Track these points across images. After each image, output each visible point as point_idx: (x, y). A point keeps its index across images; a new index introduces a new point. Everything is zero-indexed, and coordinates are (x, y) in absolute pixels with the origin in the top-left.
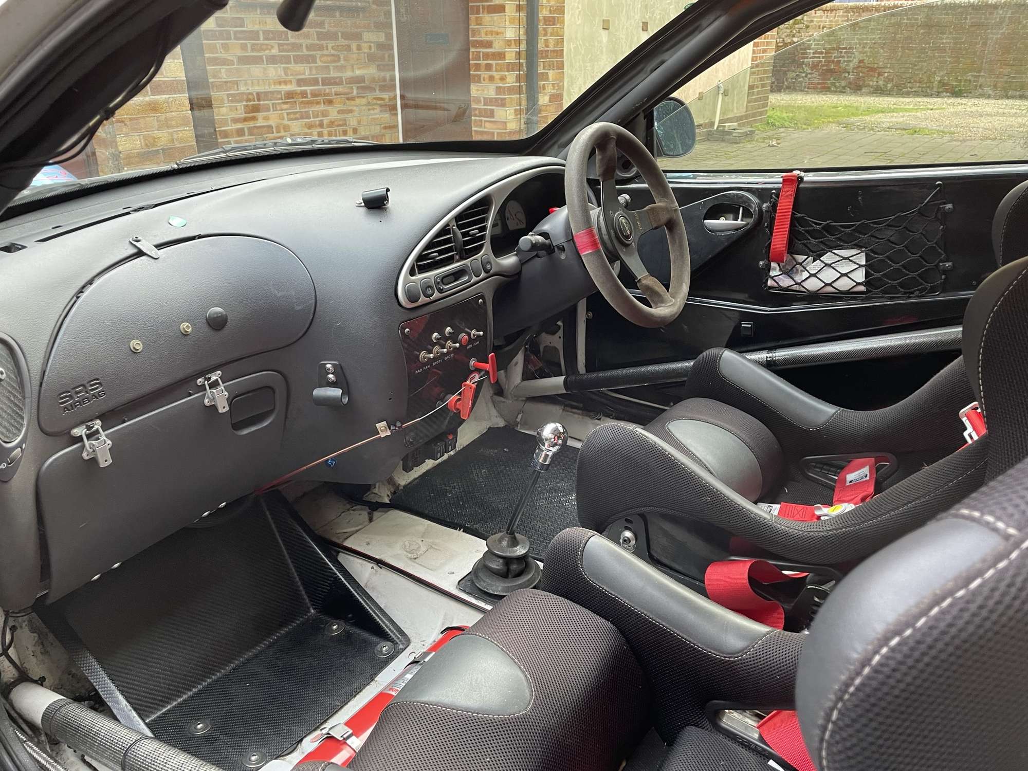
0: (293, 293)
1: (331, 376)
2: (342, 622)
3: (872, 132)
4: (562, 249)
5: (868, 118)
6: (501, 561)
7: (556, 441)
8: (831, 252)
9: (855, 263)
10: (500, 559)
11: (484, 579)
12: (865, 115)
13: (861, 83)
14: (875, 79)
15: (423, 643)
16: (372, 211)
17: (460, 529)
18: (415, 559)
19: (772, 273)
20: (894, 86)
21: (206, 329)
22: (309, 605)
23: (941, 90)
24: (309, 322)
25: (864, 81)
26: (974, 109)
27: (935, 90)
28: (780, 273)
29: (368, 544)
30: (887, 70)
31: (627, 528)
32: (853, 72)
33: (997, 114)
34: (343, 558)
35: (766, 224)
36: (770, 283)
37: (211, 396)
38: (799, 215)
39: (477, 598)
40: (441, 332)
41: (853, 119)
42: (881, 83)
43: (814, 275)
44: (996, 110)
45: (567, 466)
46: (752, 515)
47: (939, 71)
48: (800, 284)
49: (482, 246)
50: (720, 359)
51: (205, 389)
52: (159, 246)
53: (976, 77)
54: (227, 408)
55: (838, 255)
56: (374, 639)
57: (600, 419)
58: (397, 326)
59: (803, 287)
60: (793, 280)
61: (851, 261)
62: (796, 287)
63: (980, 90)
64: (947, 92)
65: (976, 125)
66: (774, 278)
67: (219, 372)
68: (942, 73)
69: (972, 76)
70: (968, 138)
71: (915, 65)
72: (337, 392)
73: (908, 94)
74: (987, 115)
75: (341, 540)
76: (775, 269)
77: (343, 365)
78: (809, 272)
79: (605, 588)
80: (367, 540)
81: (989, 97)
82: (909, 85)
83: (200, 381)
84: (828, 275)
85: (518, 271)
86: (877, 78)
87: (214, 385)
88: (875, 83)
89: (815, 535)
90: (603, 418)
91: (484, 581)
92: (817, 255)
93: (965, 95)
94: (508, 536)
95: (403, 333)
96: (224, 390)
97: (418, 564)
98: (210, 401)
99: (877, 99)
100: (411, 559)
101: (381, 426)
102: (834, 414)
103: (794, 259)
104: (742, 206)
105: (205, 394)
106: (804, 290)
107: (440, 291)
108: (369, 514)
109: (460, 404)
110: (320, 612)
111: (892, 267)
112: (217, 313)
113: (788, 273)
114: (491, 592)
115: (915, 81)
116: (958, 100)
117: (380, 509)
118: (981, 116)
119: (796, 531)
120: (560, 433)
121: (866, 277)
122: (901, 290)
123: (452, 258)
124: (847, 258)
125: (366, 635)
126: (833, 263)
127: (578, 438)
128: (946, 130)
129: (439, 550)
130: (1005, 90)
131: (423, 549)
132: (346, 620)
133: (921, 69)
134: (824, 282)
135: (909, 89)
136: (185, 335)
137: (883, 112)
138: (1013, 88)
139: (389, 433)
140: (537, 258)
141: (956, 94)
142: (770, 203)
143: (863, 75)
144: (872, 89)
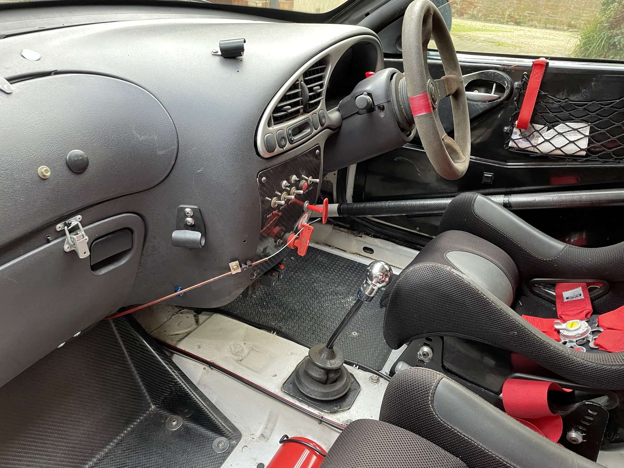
0: (156, 138)
1: (189, 220)
2: (180, 418)
3: (474, 42)
4: (382, 108)
5: (471, 33)
6: (323, 371)
7: (383, 279)
8: (564, 123)
9: (582, 134)
10: (321, 370)
11: (307, 385)
12: (469, 31)
13: (464, 11)
14: (472, 10)
15: (252, 436)
16: (229, 61)
17: (274, 332)
18: (241, 361)
19: (514, 137)
20: (483, 15)
21: (66, 172)
22: (150, 401)
23: (509, 20)
24: (171, 167)
25: (466, 10)
26: (530, 34)
27: (506, 20)
28: (519, 137)
29: (199, 347)
30: (480, 5)
31: (425, 344)
32: (460, 4)
33: (543, 38)
34: (177, 359)
35: (515, 98)
36: (511, 144)
37: (71, 242)
38: (543, 93)
39: (300, 401)
40: (288, 180)
41: (463, 33)
42: (475, 12)
43: (548, 141)
44: (541, 35)
45: (340, 272)
46: (552, 348)
47: (509, 8)
48: (535, 147)
49: (319, 102)
50: (474, 202)
51: (65, 235)
52: (12, 80)
53: (530, 14)
54: (88, 254)
55: (569, 127)
56: (210, 434)
57: (361, 237)
58: (256, 175)
59: (538, 149)
60: (531, 143)
61: (579, 132)
62: (532, 149)
63: (531, 23)
64: (512, 22)
65: (533, 44)
66: (515, 141)
67: (79, 216)
68: (510, 10)
69: (528, 13)
70: (530, 51)
71: (496, 4)
72: (196, 235)
73: (490, 21)
74: (537, 38)
75: (175, 342)
76: (516, 133)
77: (202, 209)
78: (544, 138)
79: (458, 430)
80: (199, 344)
81: (536, 27)
82: (491, 15)
83: (59, 227)
84: (559, 142)
85: (340, 125)
86: (474, 9)
87: (73, 230)
88: (472, 12)
89: (608, 368)
90: (364, 236)
91: (307, 387)
92: (552, 126)
93: (522, 24)
94: (328, 350)
95: (260, 181)
96: (85, 235)
97: (242, 365)
98: (71, 246)
99: (473, 22)
100: (237, 361)
101: (234, 265)
102: (563, 249)
103: (533, 127)
104: (496, 83)
105: (64, 241)
106: (538, 151)
107: (291, 142)
108: (195, 316)
109: (297, 242)
110: (158, 408)
111: (610, 138)
112: (77, 156)
113: (526, 138)
114: (314, 397)
115: (495, 14)
116: (519, 27)
117: (203, 312)
118: (534, 38)
119: (591, 364)
120: (387, 271)
121: (589, 145)
122: (614, 156)
123: (298, 111)
124: (576, 129)
125: (202, 430)
126: (564, 132)
127: (343, 249)
128: (516, 45)
129: (259, 352)
130: (545, 23)
131: (246, 351)
132: (183, 415)
133: (499, 6)
134: (555, 147)
135: (491, 18)
136: (44, 179)
137: (478, 31)
138: (550, 23)
139: (239, 270)
140: (357, 115)
141: (517, 23)
142: (522, 82)
143: (466, 6)
144: (469, 16)
